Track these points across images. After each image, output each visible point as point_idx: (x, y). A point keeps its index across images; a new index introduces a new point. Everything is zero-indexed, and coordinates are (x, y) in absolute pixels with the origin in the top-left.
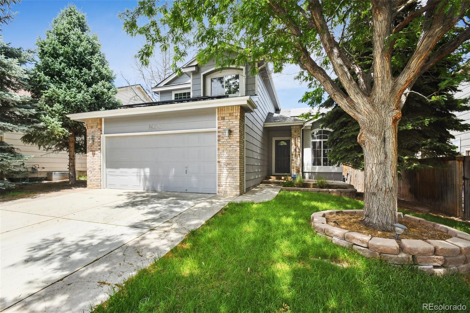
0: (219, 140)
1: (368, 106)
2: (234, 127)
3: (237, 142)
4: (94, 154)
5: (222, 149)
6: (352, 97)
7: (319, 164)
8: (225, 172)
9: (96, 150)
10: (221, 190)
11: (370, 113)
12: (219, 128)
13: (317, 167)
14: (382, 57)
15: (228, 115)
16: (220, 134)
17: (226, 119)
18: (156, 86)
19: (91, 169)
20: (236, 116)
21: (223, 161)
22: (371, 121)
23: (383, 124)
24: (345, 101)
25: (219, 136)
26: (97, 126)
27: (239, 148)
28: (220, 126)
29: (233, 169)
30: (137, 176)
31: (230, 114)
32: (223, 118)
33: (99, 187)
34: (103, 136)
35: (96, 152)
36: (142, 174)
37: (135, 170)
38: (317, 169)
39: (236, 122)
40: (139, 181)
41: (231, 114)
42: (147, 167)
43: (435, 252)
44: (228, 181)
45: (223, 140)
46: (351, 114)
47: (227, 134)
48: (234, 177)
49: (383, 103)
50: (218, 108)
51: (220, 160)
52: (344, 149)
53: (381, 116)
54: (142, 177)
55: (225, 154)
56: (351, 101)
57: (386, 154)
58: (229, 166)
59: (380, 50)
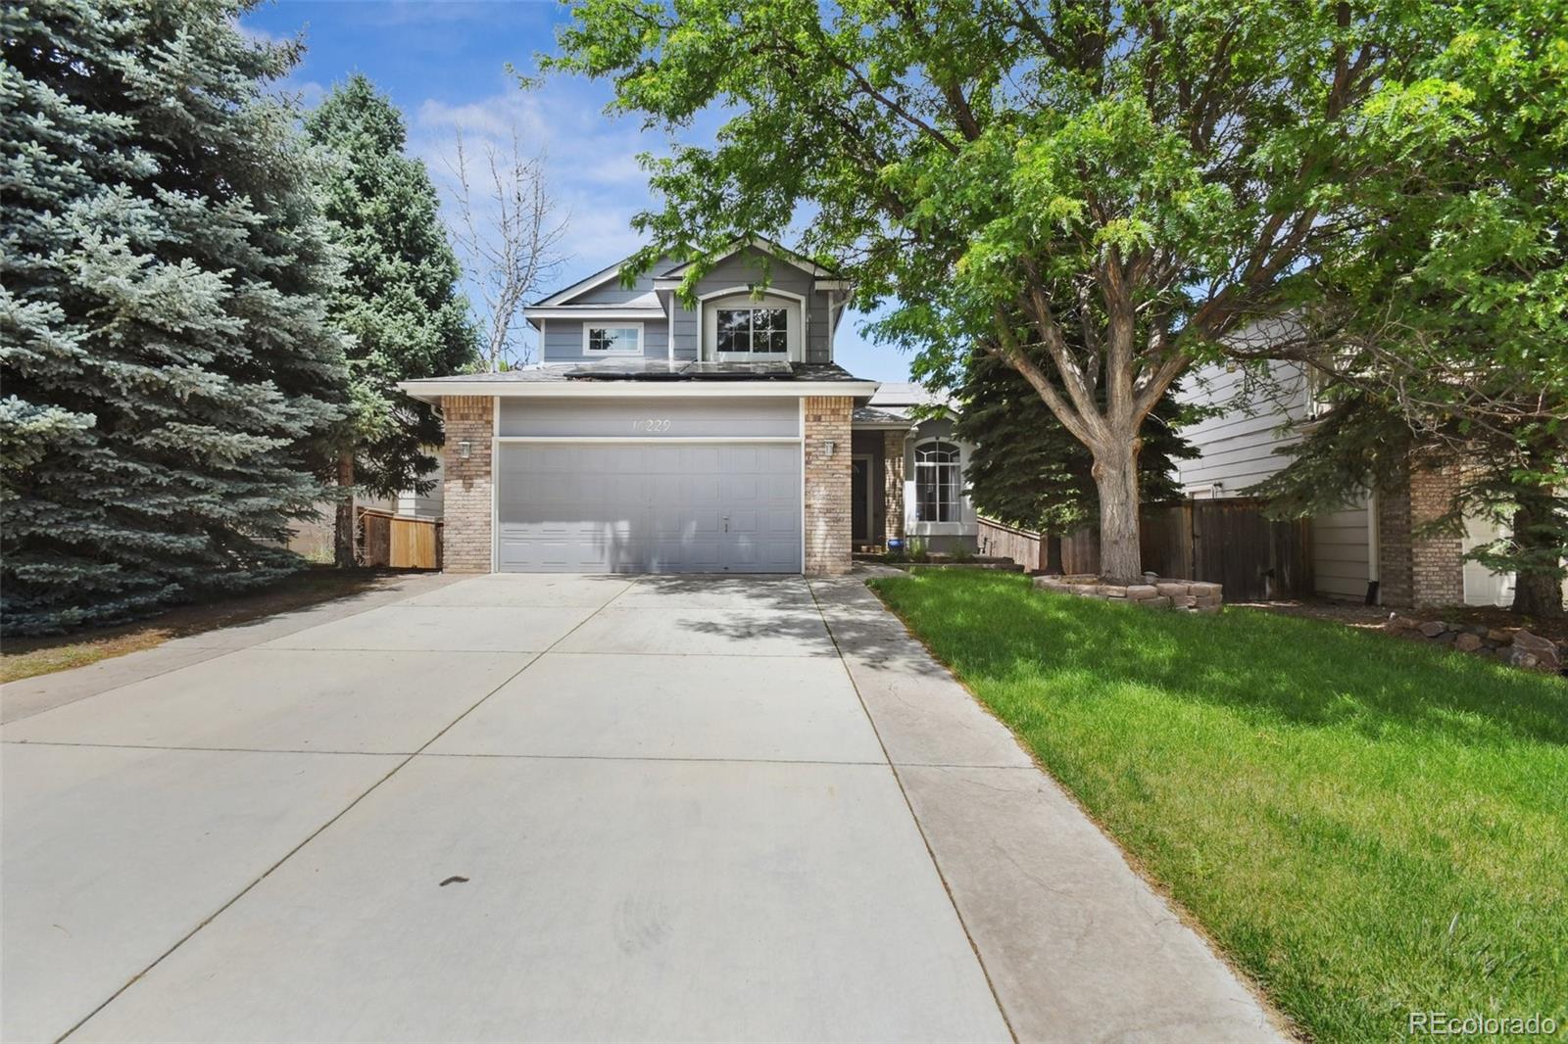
0: (807, 463)
1: (1105, 430)
2: (840, 436)
3: (847, 467)
4: (468, 486)
5: (817, 480)
6: (1085, 417)
7: (932, 518)
8: (821, 527)
9: (477, 475)
10: (812, 563)
11: (1107, 440)
12: (807, 437)
13: (929, 524)
14: (1123, 374)
15: (829, 412)
16: (811, 449)
17: (823, 418)
18: (538, 304)
19: (459, 524)
20: (846, 416)
21: (818, 503)
22: (1110, 450)
23: (1122, 454)
24: (1074, 420)
25: (808, 454)
26: (481, 415)
27: (850, 480)
28: (809, 433)
29: (837, 520)
30: (595, 539)
31: (833, 410)
32: (818, 419)
33: (482, 568)
34: (496, 440)
35: (477, 481)
36: (609, 534)
37: (589, 526)
38: (929, 528)
39: (845, 428)
40: (598, 553)
41: (835, 412)
42: (624, 518)
43: (1189, 592)
44: (828, 545)
45: (818, 463)
46: (1082, 438)
47: (829, 451)
48: (840, 537)
49: (1122, 429)
50: (808, 398)
51: (812, 502)
52: (1013, 484)
53: (1120, 445)
54: (609, 543)
55: (822, 491)
56: (1083, 422)
57: (1127, 492)
58: (831, 515)
59: (1122, 366)
